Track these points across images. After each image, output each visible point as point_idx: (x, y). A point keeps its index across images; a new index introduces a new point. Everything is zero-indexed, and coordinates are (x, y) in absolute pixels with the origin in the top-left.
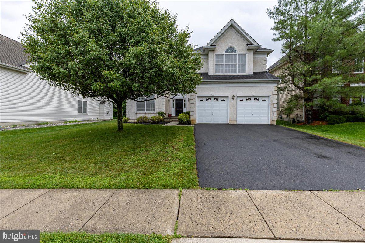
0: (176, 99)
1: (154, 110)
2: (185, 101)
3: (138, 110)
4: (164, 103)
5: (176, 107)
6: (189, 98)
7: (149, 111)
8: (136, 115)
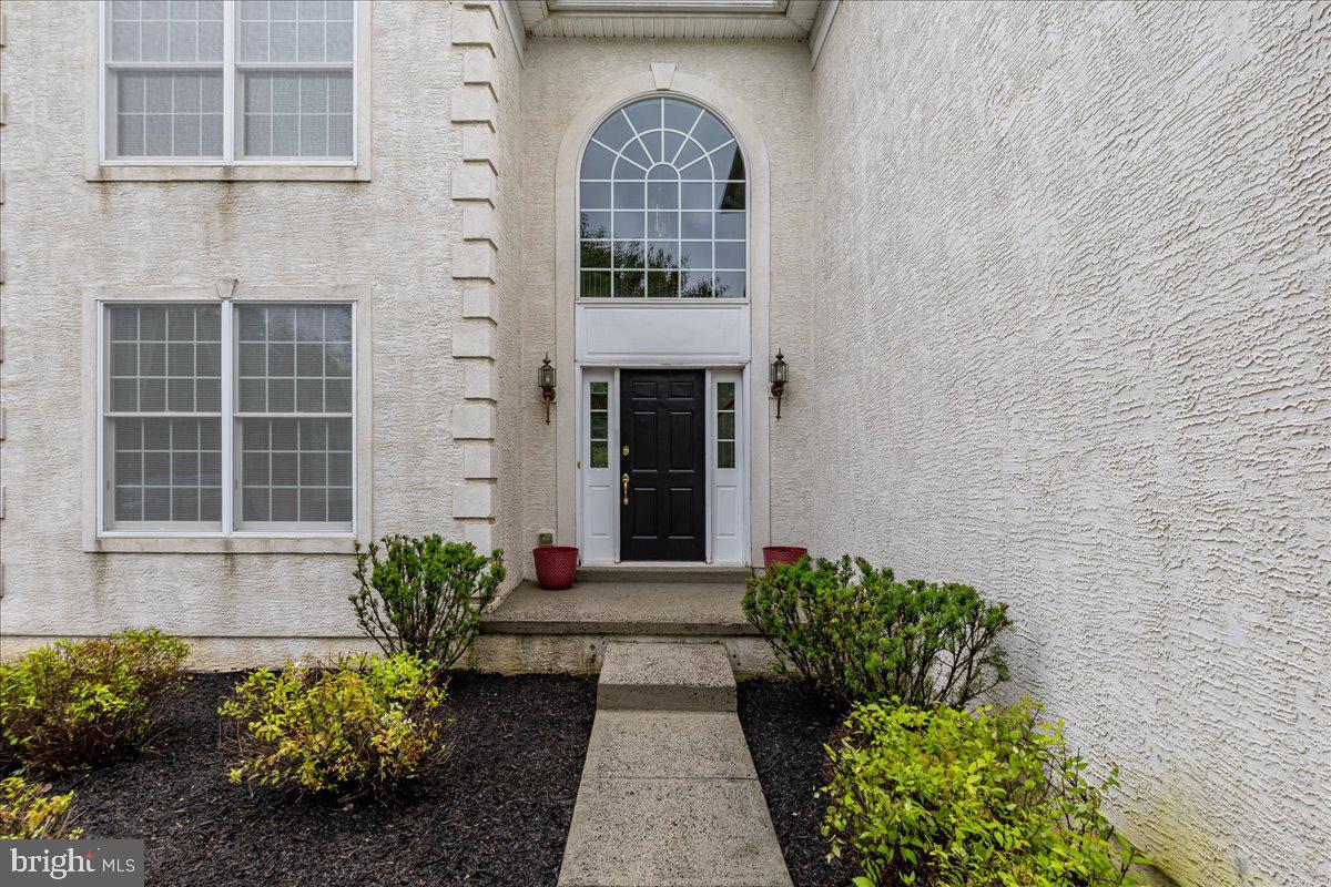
0: (627, 374)
1: (341, 510)
2: (727, 392)
3: (124, 508)
4: (481, 420)
5: (626, 465)
6: (779, 362)
7: (285, 512)
8: (101, 576)
